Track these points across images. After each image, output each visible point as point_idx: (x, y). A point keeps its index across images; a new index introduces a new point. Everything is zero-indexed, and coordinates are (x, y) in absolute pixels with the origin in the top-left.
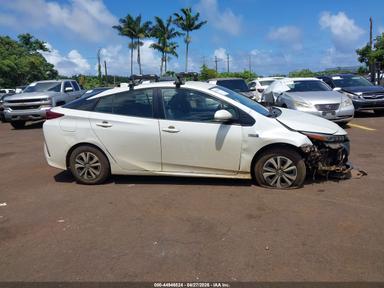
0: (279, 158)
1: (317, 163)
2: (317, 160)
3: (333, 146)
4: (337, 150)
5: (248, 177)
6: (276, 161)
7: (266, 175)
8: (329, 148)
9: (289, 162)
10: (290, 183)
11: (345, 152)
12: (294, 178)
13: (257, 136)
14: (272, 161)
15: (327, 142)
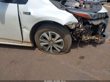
0: (50, 32)
1: (81, 35)
2: (81, 34)
3: (96, 23)
4: (98, 26)
5: (30, 45)
6: (48, 35)
7: (42, 44)
8: (92, 24)
9: (58, 36)
10: (59, 50)
11: (104, 26)
12: (62, 47)
13: (29, 13)
14: (45, 34)
15: (91, 20)
